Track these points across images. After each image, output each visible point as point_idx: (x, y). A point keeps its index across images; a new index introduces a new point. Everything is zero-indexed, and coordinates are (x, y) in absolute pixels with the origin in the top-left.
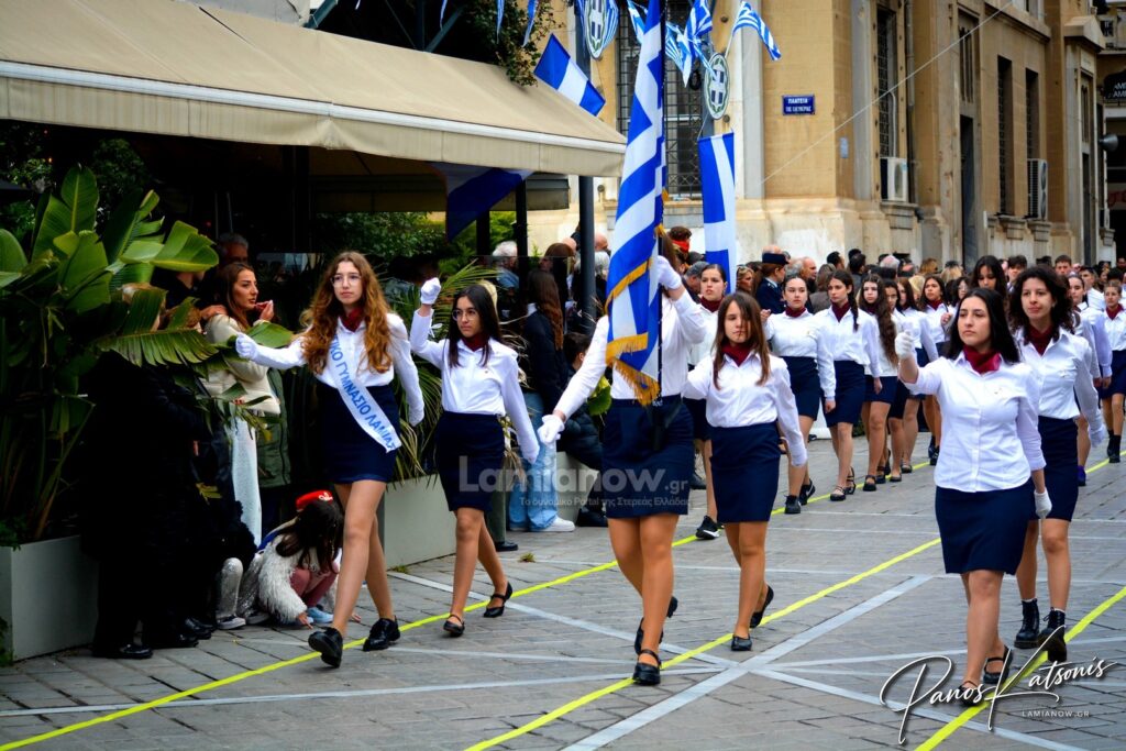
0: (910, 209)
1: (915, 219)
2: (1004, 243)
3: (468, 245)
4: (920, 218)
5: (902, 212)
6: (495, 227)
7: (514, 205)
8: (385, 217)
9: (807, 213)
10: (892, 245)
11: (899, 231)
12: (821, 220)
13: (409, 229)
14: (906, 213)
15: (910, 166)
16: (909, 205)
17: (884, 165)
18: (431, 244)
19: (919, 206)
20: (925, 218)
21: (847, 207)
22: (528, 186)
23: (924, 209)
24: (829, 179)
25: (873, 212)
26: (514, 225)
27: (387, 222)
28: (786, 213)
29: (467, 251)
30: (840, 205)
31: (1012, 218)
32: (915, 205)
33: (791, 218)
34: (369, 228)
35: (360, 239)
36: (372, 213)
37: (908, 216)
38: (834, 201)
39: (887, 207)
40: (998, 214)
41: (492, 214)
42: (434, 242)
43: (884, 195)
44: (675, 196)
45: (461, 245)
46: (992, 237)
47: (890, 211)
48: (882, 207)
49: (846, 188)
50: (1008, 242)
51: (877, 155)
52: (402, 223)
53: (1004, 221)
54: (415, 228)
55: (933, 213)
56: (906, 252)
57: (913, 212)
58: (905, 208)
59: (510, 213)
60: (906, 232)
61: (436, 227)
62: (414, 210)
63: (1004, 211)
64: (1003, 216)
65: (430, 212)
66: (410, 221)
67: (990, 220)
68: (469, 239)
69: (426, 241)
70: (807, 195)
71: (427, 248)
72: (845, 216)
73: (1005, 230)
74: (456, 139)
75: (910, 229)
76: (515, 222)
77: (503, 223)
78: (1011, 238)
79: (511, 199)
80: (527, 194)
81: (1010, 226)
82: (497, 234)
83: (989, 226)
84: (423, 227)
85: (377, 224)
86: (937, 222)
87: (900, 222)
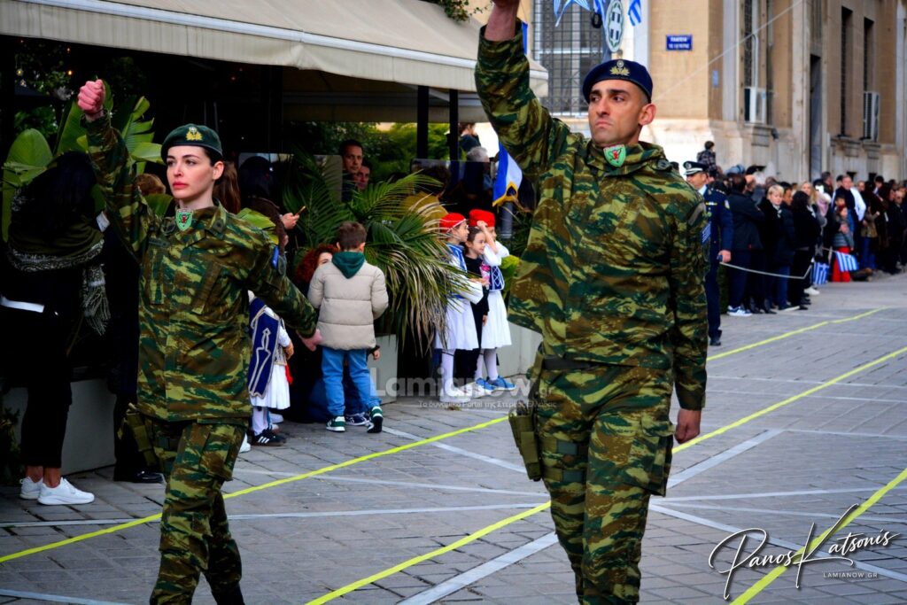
0: (768, 129)
1: (772, 138)
2: (843, 159)
3: (409, 150)
4: (775, 136)
5: (761, 132)
6: (431, 136)
7: (448, 118)
8: (342, 126)
9: (683, 130)
10: (753, 158)
11: (757, 148)
12: (695, 137)
13: (362, 136)
14: (764, 133)
15: (769, 96)
16: (766, 126)
17: (747, 93)
18: (379, 149)
19: (774, 127)
20: (780, 137)
21: (716, 127)
22: (461, 103)
23: (779, 130)
24: (703, 103)
25: (737, 133)
26: (448, 135)
27: (344, 130)
28: (667, 130)
29: (408, 155)
30: (711, 125)
31: (850, 139)
32: (772, 127)
33: (672, 135)
34: (330, 135)
35: (321, 144)
36: (332, 122)
37: (767, 136)
38: (706, 122)
39: (748, 127)
40: (839, 136)
41: (430, 125)
42: (382, 146)
43: (747, 117)
44: (577, 114)
45: (403, 150)
46: (834, 154)
47: (751, 131)
48: (744, 126)
49: (715, 111)
50: (846, 159)
51: (742, 85)
52: (355, 130)
53: (842, 141)
54: (367, 135)
55: (786, 134)
56: (763, 164)
57: (769, 133)
58: (764, 129)
59: (443, 125)
60: (764, 148)
61: (385, 135)
62: (366, 121)
63: (843, 133)
64: (843, 138)
65: (379, 122)
66: (363, 129)
67: (832, 140)
68: (410, 146)
69: (375, 146)
70: (684, 116)
71: (376, 151)
72: (715, 134)
73: (843, 149)
74: (403, 63)
75: (767, 146)
76: (448, 132)
77: (438, 132)
78: (849, 155)
79: (446, 113)
80: (460, 110)
81: (848, 145)
82: (433, 141)
83: (832, 146)
84: (372, 134)
85: (336, 131)
86: (789, 141)
87: (760, 140)
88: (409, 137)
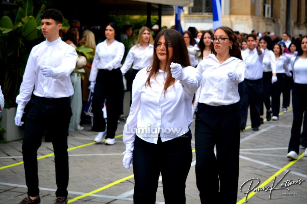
1: (273, 22)
6: (152, 20)
7: (158, 14)
9: (242, 20)
10: (266, 29)
11: (268, 26)
12: (246, 22)
14: (270, 20)
15: (272, 7)
16: (271, 18)
17: (264, 7)
18: (134, 25)
19: (274, 19)
22: (162, 9)
23: (275, 20)
24: (248, 10)
25: (261, 20)
26: (158, 20)
27: (122, 18)
28: (236, 19)
30: (252, 18)
31: (300, 23)
32: (273, 18)
33: (237, 21)
36: (117, 15)
37: (271, 22)
38: (250, 17)
40: (296, 22)
41: (151, 17)
42: (135, 24)
43: (264, 15)
44: (204, 14)
48: (264, 19)
49: (253, 13)
50: (299, 30)
51: (262, 4)
52: (125, 18)
54: (129, 20)
55: (277, 21)
59: (157, 16)
61: (136, 20)
62: (129, 15)
63: (298, 21)
64: (298, 23)
65: (134, 15)
66: (128, 18)
67: (294, 23)
68: (144, 23)
70: (242, 14)
72: (253, 21)
73: (298, 26)
75: (271, 25)
77: (155, 19)
79: (157, 12)
80: (162, 11)
81: (300, 25)
82: (153, 22)
83: (294, 25)
84: (131, 20)
85: (119, 19)
86: (278, 24)
87: (268, 23)
88: (144, 21)
